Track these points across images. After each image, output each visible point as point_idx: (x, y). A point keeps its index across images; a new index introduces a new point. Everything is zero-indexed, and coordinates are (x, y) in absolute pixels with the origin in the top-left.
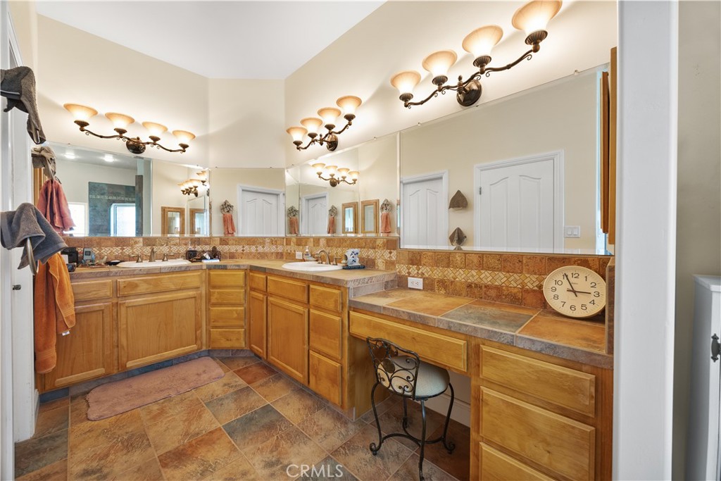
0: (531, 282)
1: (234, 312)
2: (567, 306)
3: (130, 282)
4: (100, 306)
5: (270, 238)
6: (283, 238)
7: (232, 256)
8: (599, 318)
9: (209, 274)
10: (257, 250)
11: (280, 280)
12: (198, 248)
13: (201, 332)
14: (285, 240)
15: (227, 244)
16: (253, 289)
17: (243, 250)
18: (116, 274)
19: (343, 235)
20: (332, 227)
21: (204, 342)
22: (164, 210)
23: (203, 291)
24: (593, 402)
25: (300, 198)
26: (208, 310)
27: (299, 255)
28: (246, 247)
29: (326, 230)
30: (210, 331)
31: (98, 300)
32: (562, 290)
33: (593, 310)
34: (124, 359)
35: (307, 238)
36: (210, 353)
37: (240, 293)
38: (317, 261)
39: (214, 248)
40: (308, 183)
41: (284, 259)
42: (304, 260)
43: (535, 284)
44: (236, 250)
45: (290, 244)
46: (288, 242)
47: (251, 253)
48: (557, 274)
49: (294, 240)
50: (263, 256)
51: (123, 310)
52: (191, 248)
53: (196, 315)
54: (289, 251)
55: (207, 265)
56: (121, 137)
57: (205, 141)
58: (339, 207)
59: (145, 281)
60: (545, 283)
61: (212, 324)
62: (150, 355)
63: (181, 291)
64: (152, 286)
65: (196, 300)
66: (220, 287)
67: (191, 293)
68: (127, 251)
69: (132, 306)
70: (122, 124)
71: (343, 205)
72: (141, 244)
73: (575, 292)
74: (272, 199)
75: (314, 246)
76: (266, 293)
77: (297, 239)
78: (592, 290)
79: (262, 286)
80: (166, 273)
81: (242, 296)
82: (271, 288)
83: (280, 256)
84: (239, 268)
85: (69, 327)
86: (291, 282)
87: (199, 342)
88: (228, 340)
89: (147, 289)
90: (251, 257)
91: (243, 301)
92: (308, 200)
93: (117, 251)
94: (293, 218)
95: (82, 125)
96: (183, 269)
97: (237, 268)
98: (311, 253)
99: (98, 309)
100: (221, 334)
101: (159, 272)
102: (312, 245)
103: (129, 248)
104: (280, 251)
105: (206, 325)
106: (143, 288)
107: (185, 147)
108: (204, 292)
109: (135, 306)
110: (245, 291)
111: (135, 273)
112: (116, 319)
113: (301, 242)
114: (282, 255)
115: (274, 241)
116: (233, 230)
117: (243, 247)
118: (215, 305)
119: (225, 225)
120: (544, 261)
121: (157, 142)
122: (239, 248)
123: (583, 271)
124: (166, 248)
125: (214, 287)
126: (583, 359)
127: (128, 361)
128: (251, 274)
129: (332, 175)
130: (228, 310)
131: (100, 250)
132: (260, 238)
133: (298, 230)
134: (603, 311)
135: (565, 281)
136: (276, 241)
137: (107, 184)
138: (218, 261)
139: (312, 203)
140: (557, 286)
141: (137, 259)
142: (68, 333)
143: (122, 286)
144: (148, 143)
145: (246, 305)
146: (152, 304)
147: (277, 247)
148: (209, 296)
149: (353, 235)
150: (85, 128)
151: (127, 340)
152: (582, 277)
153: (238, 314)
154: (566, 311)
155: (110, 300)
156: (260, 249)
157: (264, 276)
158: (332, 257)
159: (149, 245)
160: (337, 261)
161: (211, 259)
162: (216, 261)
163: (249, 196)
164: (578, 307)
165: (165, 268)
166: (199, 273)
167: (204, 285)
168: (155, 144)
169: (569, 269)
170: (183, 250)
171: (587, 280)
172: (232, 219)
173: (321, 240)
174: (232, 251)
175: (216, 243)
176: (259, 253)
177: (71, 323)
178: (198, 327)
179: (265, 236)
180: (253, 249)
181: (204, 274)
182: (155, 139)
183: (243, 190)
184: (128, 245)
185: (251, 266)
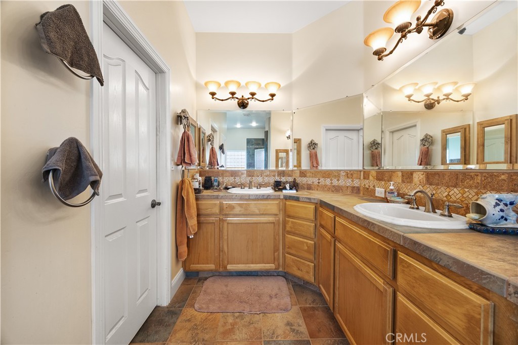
1: (305, 244)
3: (230, 204)
4: (213, 220)
5: (345, 171)
6: (360, 171)
7: (309, 188)
9: (285, 204)
10: (332, 183)
11: (350, 226)
12: (283, 179)
13: (279, 254)
14: (362, 173)
15: (305, 176)
16: (323, 227)
17: (319, 183)
18: (222, 198)
19: (442, 167)
20: (426, 158)
21: (281, 264)
22: (277, 152)
23: (281, 217)
25: (382, 132)
26: (284, 236)
27: (380, 192)
28: (322, 180)
29: (417, 162)
30: (285, 255)
31: (211, 215)
34: (226, 262)
35: (392, 172)
36: (286, 276)
37: (310, 226)
38: (408, 203)
39: (295, 179)
40: (394, 110)
41: (361, 194)
42: (385, 200)
44: (313, 183)
45: (368, 178)
46: (366, 175)
47: (326, 186)
49: (374, 173)
50: (337, 189)
51: (225, 225)
52: (278, 179)
53: (275, 238)
54: (367, 186)
55: (284, 195)
56: (233, 98)
57: (289, 88)
58: (437, 134)
59: (239, 204)
61: (287, 250)
62: (242, 264)
63: (263, 216)
64: (243, 209)
65: (274, 226)
66: (293, 217)
67: (271, 219)
68: (238, 180)
69: (231, 223)
70: (233, 88)
71: (443, 131)
72: (245, 175)
74: (353, 135)
75: (403, 181)
76: (334, 236)
77: (378, 173)
79: (330, 225)
80: (253, 200)
81: (312, 229)
82: (339, 233)
83: (356, 191)
84: (309, 201)
85: (192, 233)
86: (364, 234)
87: (276, 263)
88: (299, 269)
89: (240, 211)
90: (326, 189)
91: (313, 236)
92: (393, 132)
93: (231, 179)
94: (374, 151)
95: (213, 94)
96: (265, 197)
97: (308, 201)
98: (398, 191)
99: (211, 221)
100: (293, 261)
101: (248, 198)
102: (400, 180)
103: (238, 178)
104: (356, 185)
105: (283, 249)
106: (237, 210)
107: (273, 95)
108: (281, 219)
109: (233, 223)
110: (315, 225)
111: (233, 197)
112: (221, 231)
113: (384, 176)
114: (359, 190)
115: (350, 174)
116: (317, 163)
117: (319, 179)
118: (289, 233)
119: (311, 160)
121: (254, 97)
122: (316, 180)
124: (261, 178)
125: (289, 216)
127: (228, 264)
128: (321, 209)
129: (428, 96)
130: (299, 240)
131: (223, 178)
132: (335, 170)
133: (381, 163)
136: (352, 174)
137: (254, 139)
138: (295, 191)
139: (397, 135)
141: (242, 186)
142: (193, 237)
143: (225, 207)
144: (249, 99)
145: (316, 240)
146: (243, 223)
147: (353, 181)
148: (285, 223)
149: (460, 167)
150: (215, 96)
151: (228, 249)
153: (308, 247)
155: (218, 216)
156: (335, 182)
157: (332, 215)
158: (438, 201)
159: (250, 176)
160: (451, 210)
161: (291, 189)
162: (294, 192)
163: (332, 134)
165: (252, 195)
166: (277, 202)
167: (281, 212)
168: (253, 98)
170: (272, 180)
172: (316, 155)
173: (415, 175)
174: (309, 183)
175: (297, 175)
176: (334, 186)
177: (194, 230)
178: (276, 249)
179: (339, 168)
180: (328, 182)
181: (281, 203)
182: (253, 94)
183: (327, 130)
184: (238, 176)
185: (321, 200)
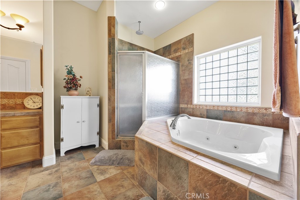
0: (19, 101)
2: (32, 106)
8: (40, 108)
24: (39, 122)
32: (31, 102)
33: (39, 106)
43: (20, 102)
48: (29, 98)
60: (24, 101)
73: (34, 102)
78: (39, 101)
120: (24, 94)
123: (37, 97)
126: (36, 114)
134: (41, 107)
135: (31, 100)
140: (28, 101)
152: (36, 98)
154: (32, 108)
164: (36, 106)
169: (32, 97)
171: (37, 99)
